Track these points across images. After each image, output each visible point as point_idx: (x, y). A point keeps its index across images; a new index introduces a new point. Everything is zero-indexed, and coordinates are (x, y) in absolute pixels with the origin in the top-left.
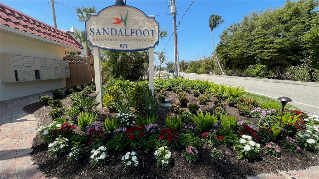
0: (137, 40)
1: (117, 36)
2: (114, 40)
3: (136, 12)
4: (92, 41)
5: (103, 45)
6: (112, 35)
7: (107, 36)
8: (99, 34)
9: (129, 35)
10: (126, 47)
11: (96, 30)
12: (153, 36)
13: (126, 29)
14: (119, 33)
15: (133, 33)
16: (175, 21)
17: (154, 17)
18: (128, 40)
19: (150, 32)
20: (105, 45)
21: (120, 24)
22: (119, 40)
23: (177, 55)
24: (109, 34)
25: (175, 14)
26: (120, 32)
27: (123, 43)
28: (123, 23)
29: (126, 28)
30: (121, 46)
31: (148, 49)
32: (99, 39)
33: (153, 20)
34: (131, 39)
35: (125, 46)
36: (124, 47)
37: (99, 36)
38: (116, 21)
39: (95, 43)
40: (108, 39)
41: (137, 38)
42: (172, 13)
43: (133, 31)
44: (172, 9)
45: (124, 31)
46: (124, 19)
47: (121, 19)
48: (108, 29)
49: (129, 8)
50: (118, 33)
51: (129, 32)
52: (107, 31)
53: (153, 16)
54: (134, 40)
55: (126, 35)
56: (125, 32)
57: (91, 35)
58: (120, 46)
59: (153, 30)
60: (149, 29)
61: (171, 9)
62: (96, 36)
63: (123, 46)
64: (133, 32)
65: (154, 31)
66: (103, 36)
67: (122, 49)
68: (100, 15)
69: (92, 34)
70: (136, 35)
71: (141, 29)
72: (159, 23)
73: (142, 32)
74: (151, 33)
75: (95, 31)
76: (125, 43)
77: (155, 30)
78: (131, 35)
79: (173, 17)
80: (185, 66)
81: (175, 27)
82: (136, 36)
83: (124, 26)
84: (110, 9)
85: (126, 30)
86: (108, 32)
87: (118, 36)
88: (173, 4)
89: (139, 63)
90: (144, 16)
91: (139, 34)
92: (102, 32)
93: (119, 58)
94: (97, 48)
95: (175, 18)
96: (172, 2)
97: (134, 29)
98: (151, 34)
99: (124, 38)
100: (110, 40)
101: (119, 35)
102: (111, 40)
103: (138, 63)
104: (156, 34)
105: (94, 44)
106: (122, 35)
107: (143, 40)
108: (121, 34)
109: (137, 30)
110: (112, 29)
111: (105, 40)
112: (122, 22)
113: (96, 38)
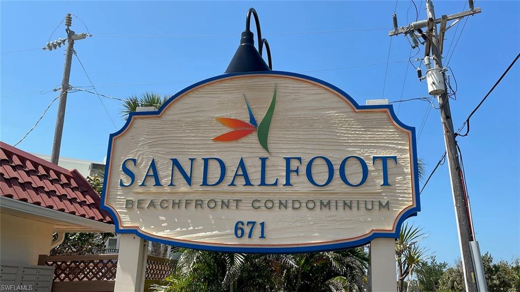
0: (311, 205)
1: (224, 186)
2: (212, 204)
3: (314, 92)
4: (120, 210)
5: (163, 229)
6: (205, 183)
7: (183, 187)
8: (152, 181)
9: (276, 184)
10: (262, 236)
11: (145, 166)
12: (386, 183)
13: (263, 160)
14: (236, 175)
15: (293, 176)
16: (448, 117)
17: (390, 107)
18: (269, 205)
19: (371, 167)
20: (171, 227)
21: (244, 140)
22: (233, 204)
23: (473, 243)
24: (193, 181)
25: (444, 95)
26: (240, 172)
27: (246, 215)
28: (253, 138)
29: (265, 155)
30: (239, 232)
31: (367, 241)
32: (152, 204)
33: (384, 116)
34: (283, 198)
35: (257, 231)
36: (250, 236)
37: (154, 189)
38: (227, 130)
39: (132, 220)
40: (188, 203)
41: (314, 192)
42: (434, 93)
43: (294, 164)
44: (431, 82)
45: (254, 166)
46: (259, 123)
47: (247, 120)
48: (192, 160)
49: (283, 82)
50: (230, 174)
51: (277, 172)
52: (188, 171)
53: (385, 102)
54: (297, 205)
55: (263, 183)
56: (260, 169)
57: (122, 185)
58: (236, 229)
59: (384, 160)
60: (368, 155)
61: (430, 80)
62: (140, 190)
63: (247, 230)
64: (297, 171)
65: (390, 163)
66: (168, 189)
67: (245, 241)
68: (168, 112)
69: (127, 181)
70: (306, 179)
71: (328, 155)
72: (413, 130)
73: (337, 167)
74: (377, 170)
75: (142, 171)
76: (258, 217)
77: (395, 158)
78: (288, 183)
79: (438, 107)
80: (495, 282)
81: (449, 138)
82: (311, 185)
83: (260, 146)
84: (208, 88)
85: (268, 163)
86: (189, 174)
87: (232, 188)
88: (435, 66)
89: (309, 279)
90: (343, 104)
91: (321, 175)
92: (165, 173)
93: (232, 262)
94: (138, 239)
95: (445, 107)
96: (429, 59)
97: (299, 159)
98: (376, 177)
99: (255, 197)
100: (196, 205)
101: (232, 184)
102: (199, 204)
103: (305, 276)
104: (404, 174)
105: (126, 222)
106: (248, 183)
107: (341, 204)
108: (241, 181)
109: (315, 163)
110: (206, 161)
111: (174, 204)
112: (250, 132)
113: (142, 197)
